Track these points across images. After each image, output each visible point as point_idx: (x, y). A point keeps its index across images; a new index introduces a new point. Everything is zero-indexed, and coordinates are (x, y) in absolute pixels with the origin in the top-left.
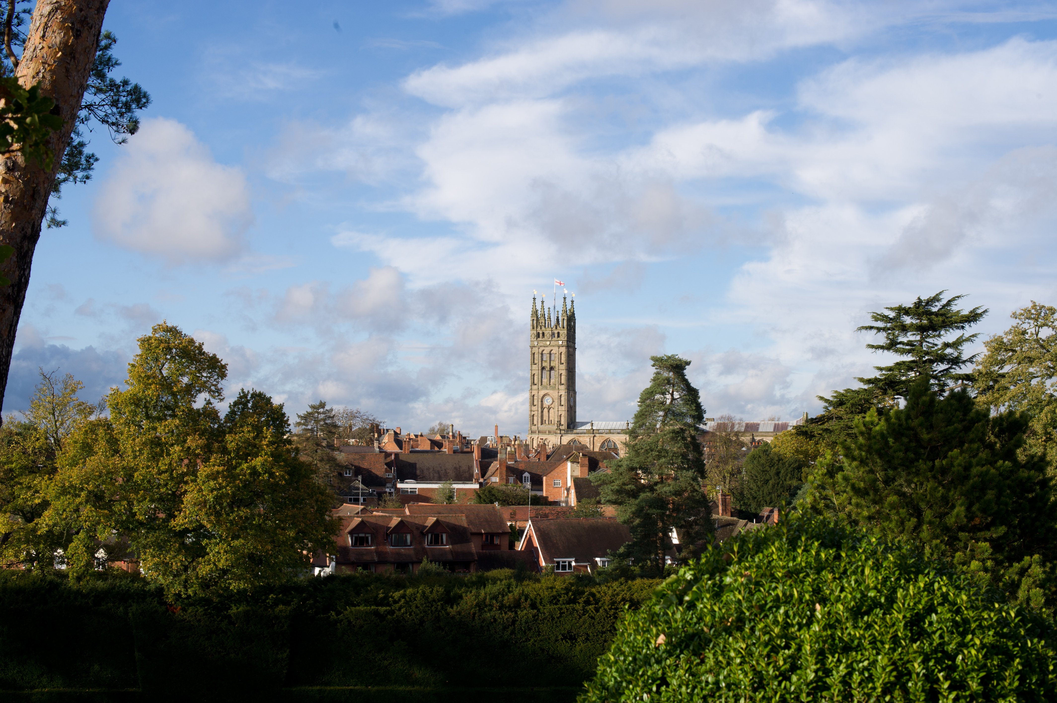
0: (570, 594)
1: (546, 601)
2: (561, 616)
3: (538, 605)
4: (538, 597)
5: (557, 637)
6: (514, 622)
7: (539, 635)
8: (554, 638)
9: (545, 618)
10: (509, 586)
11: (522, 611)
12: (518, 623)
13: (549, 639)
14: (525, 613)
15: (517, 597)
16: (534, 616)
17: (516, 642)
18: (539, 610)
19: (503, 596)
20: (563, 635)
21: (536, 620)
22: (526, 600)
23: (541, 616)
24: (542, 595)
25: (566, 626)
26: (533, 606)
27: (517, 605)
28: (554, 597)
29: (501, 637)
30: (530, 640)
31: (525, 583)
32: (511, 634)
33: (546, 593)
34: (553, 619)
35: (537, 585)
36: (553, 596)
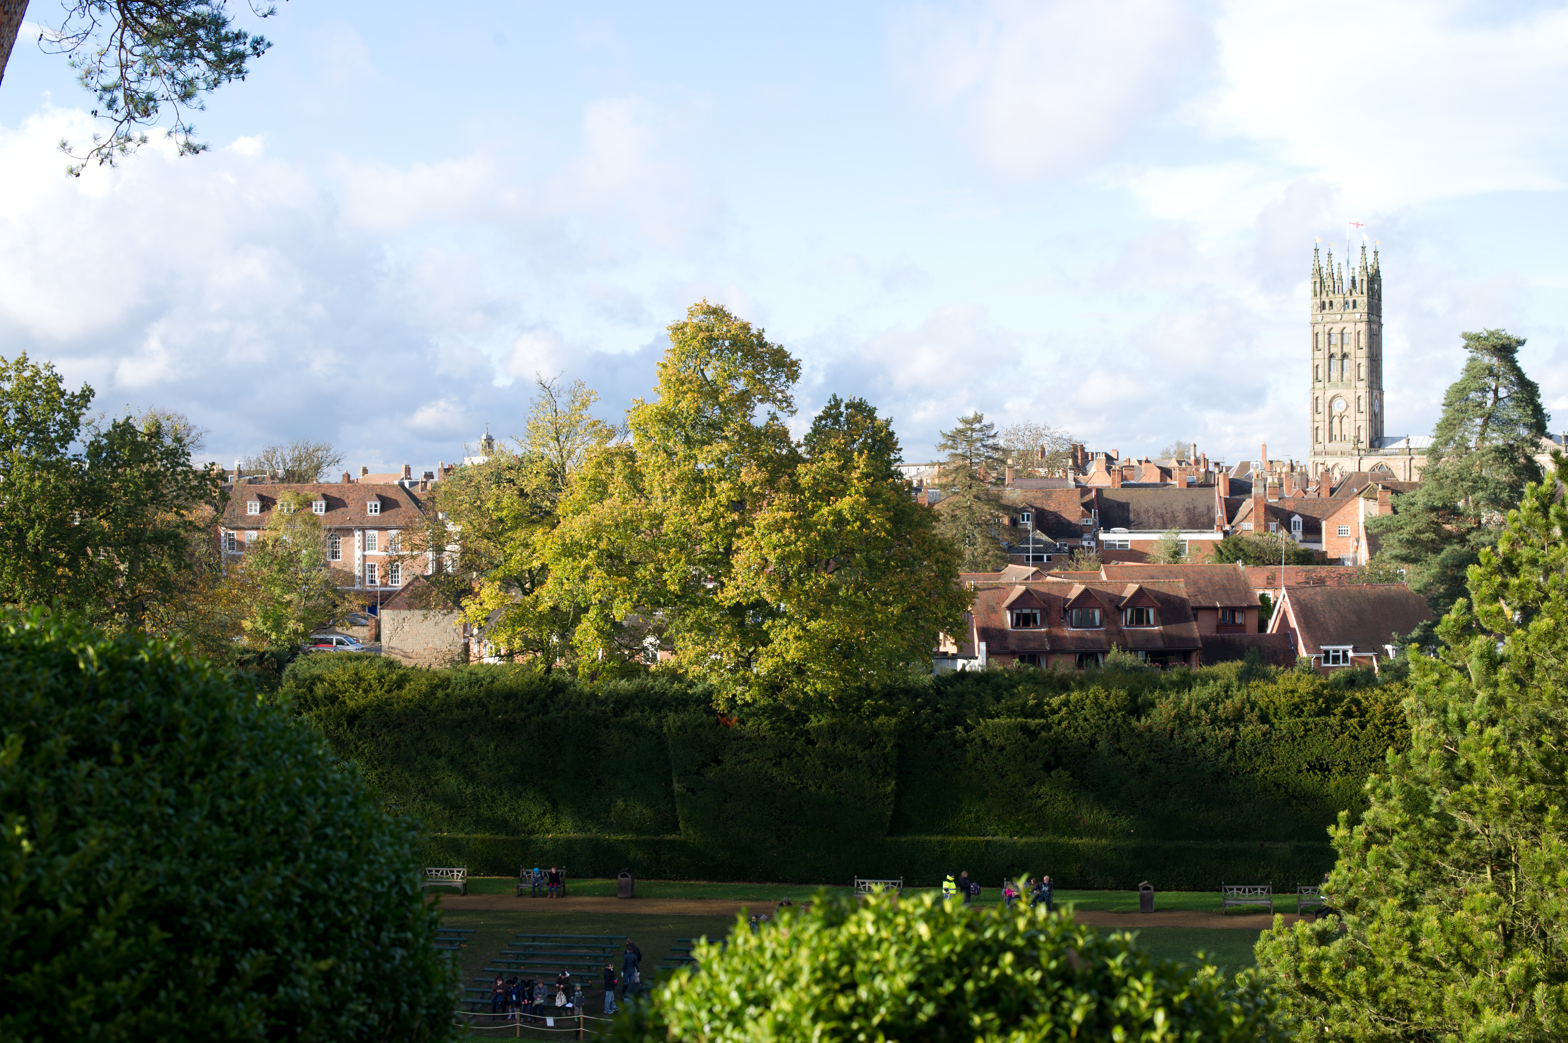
0: (1321, 700)
1: (1283, 711)
2: (1306, 735)
3: (1271, 717)
4: (1271, 706)
5: (1300, 766)
6: (1233, 743)
7: (1273, 763)
8: (1295, 768)
9: (1282, 738)
10: (1227, 688)
11: (1246, 726)
12: (1239, 744)
13: (1288, 769)
14: (1250, 730)
15: (1238, 705)
16: (1264, 735)
17: (1237, 773)
18: (1272, 725)
19: (1217, 704)
20: (1309, 763)
21: (1268, 740)
22: (1252, 709)
23: (1275, 735)
24: (1277, 703)
25: (1313, 750)
26: (1264, 719)
27: (1238, 717)
28: (1296, 706)
29: (1214, 765)
30: (1258, 771)
31: (1253, 683)
32: (1229, 761)
33: (1283, 700)
34: (1294, 739)
35: (1271, 688)
36: (1293, 704)
